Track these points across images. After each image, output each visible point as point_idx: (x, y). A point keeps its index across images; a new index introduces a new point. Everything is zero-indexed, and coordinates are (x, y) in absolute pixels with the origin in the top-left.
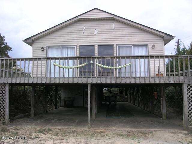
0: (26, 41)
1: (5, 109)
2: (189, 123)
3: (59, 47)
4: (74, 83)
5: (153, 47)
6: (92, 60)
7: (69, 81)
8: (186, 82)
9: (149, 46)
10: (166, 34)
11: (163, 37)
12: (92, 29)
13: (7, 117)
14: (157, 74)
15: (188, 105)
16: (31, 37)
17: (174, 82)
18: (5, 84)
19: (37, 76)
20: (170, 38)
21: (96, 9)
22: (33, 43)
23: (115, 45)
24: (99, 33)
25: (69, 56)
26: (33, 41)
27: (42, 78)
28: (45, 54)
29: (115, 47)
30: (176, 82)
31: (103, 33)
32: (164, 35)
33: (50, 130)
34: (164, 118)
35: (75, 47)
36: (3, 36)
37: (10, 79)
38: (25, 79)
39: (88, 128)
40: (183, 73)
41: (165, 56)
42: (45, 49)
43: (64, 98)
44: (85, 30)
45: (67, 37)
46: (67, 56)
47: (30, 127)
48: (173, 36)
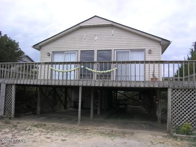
0: (34, 47)
1: (11, 105)
2: (172, 126)
3: (62, 52)
4: (68, 85)
5: (150, 52)
6: (83, 65)
7: (63, 83)
8: (170, 87)
9: (146, 51)
10: (162, 39)
11: (160, 42)
12: (92, 36)
13: (13, 112)
14: (151, 79)
15: (172, 109)
16: (38, 44)
17: (159, 86)
18: (12, 84)
19: (44, 78)
20: (166, 42)
21: (96, 16)
22: (41, 49)
23: (113, 50)
24: (99, 38)
25: (72, 61)
26: (41, 47)
27: (41, 80)
28: (51, 58)
29: (113, 52)
30: (160, 87)
31: (102, 38)
32: (160, 40)
33: (45, 125)
34: (159, 121)
35: (77, 52)
36: (17, 43)
37: (16, 80)
38: (27, 81)
39: (78, 126)
40: (187, 78)
41: (150, 62)
42: (51, 54)
43: (74, 100)
44: (86, 36)
45: (70, 43)
46: (69, 61)
47: (30, 122)
48: (169, 41)
